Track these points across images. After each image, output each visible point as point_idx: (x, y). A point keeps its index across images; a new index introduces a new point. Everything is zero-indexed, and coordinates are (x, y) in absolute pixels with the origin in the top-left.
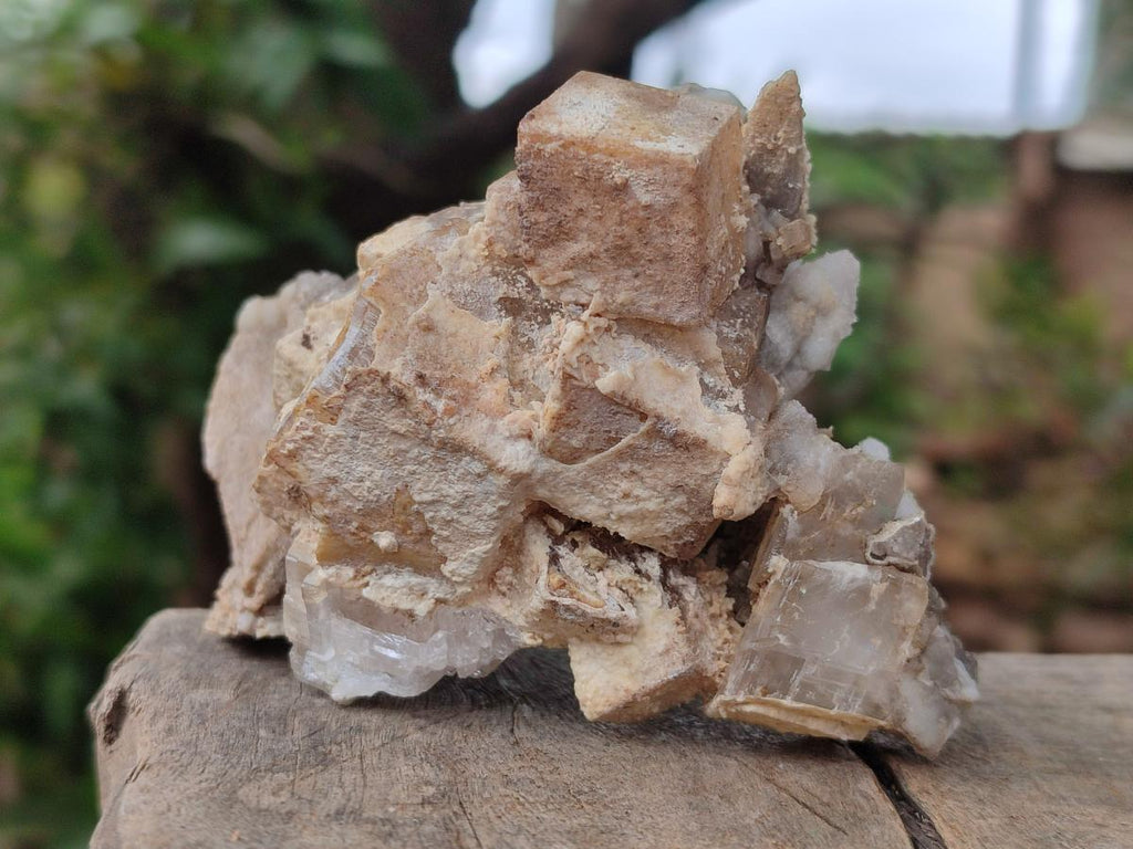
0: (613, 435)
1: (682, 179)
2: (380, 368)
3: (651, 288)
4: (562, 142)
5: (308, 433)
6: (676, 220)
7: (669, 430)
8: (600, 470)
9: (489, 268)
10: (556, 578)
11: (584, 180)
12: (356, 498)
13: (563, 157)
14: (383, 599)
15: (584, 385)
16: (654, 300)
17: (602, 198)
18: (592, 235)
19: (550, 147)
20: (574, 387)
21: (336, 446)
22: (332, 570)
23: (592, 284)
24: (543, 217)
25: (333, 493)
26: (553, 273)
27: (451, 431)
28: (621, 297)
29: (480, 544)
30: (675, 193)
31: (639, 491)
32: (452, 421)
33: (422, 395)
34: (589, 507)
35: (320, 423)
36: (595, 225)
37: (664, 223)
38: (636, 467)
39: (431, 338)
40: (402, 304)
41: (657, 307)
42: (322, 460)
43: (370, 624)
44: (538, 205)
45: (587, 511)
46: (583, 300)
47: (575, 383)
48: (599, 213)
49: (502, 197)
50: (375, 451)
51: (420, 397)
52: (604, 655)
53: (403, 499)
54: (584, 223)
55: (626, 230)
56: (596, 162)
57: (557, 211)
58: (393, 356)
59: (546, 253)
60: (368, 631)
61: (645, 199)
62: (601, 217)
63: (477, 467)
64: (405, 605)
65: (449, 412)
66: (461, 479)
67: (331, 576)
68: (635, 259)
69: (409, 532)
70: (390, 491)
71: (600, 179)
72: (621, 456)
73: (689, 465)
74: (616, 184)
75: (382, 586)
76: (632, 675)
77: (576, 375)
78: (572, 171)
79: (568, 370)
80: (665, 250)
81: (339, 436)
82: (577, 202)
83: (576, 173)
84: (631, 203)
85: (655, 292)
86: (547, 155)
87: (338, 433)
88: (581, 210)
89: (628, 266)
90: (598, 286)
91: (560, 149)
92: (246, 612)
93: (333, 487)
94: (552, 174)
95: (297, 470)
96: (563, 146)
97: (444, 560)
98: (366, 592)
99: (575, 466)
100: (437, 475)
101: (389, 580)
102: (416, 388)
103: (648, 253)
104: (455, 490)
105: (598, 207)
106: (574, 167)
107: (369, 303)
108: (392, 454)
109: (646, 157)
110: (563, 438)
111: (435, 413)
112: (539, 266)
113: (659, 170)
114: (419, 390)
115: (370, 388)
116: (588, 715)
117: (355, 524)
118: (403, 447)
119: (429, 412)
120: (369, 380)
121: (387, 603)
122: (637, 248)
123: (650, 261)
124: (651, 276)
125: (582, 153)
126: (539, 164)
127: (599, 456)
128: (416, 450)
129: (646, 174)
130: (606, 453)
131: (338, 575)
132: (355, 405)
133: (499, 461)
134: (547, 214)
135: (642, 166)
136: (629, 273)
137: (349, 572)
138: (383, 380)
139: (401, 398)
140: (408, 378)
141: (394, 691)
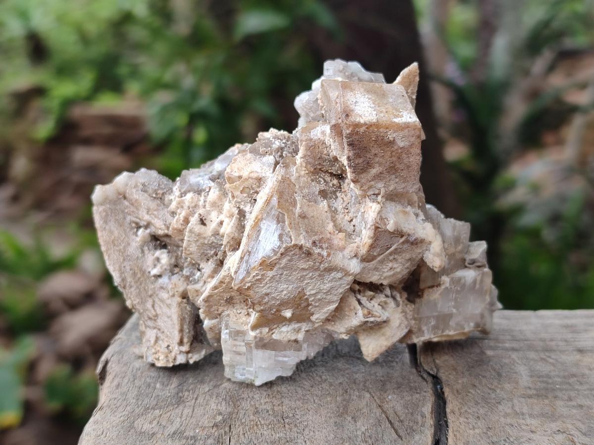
0: (389, 246)
1: (416, 133)
2: (297, 243)
3: (402, 181)
4: (366, 126)
5: (259, 277)
6: (412, 150)
7: (412, 239)
8: (382, 262)
9: (309, 179)
10: (366, 311)
11: (376, 141)
12: (278, 300)
13: (367, 133)
14: (283, 338)
15: (383, 230)
16: (403, 185)
17: (383, 147)
18: (380, 164)
19: (362, 130)
20: (379, 232)
21: (272, 280)
22: (258, 331)
23: (380, 185)
24: (361, 160)
25: (266, 300)
26: (365, 184)
27: (330, 263)
28: (391, 188)
29: (332, 305)
30: (413, 139)
31: (396, 266)
32: (330, 259)
33: (317, 251)
34: (375, 277)
35: (265, 272)
36: (381, 159)
37: (408, 153)
38: (396, 256)
39: (306, 220)
40: (291, 208)
41: (404, 188)
42: (263, 287)
43: (273, 349)
44: (358, 156)
45: (373, 279)
46: (377, 192)
47: (380, 230)
48: (383, 154)
49: (308, 143)
50: (290, 278)
51: (316, 252)
52: (374, 334)
53: (301, 295)
54: (377, 159)
55: (394, 159)
56: (381, 132)
57: (366, 157)
58: (299, 235)
59: (362, 176)
60: (273, 352)
61: (401, 144)
62: (383, 156)
63: (339, 275)
64: (293, 338)
65: (329, 255)
66: (331, 281)
67: (258, 334)
68: (396, 170)
69: (300, 307)
70: (296, 293)
71: (383, 139)
72: (391, 254)
73: (416, 250)
74: (391, 141)
75: (282, 332)
76: (387, 339)
77: (380, 227)
78: (371, 138)
79: (377, 225)
80: (408, 164)
81: (274, 276)
82: (373, 151)
83: (373, 139)
84: (396, 147)
85: (404, 182)
86: (361, 133)
87: (274, 274)
88: (376, 154)
89: (394, 174)
90: (383, 185)
91: (366, 130)
92: (182, 353)
93: (267, 297)
94: (363, 141)
95: (250, 294)
96: (367, 128)
97: (312, 314)
98: (275, 337)
99: (373, 262)
100: (319, 282)
101: (284, 329)
102: (313, 248)
103: (401, 166)
104: (327, 286)
105: (382, 151)
106: (372, 136)
107: (280, 212)
108: (299, 278)
109: (401, 127)
110: (372, 253)
111: (323, 257)
112: (359, 182)
113: (406, 131)
114: (314, 248)
115: (293, 252)
116: (369, 359)
117: (274, 310)
118: (305, 274)
119: (321, 257)
120: (293, 249)
121: (286, 339)
122: (398, 166)
123: (402, 170)
124: (403, 176)
125: (376, 129)
126: (357, 137)
127: (382, 256)
128: (311, 274)
129: (401, 134)
130: (385, 254)
131: (261, 333)
132: (284, 261)
133: (350, 270)
134: (362, 159)
135: (400, 130)
136: (394, 176)
137: (266, 330)
138: (300, 248)
139: (309, 254)
140: (309, 245)
141: (284, 375)
